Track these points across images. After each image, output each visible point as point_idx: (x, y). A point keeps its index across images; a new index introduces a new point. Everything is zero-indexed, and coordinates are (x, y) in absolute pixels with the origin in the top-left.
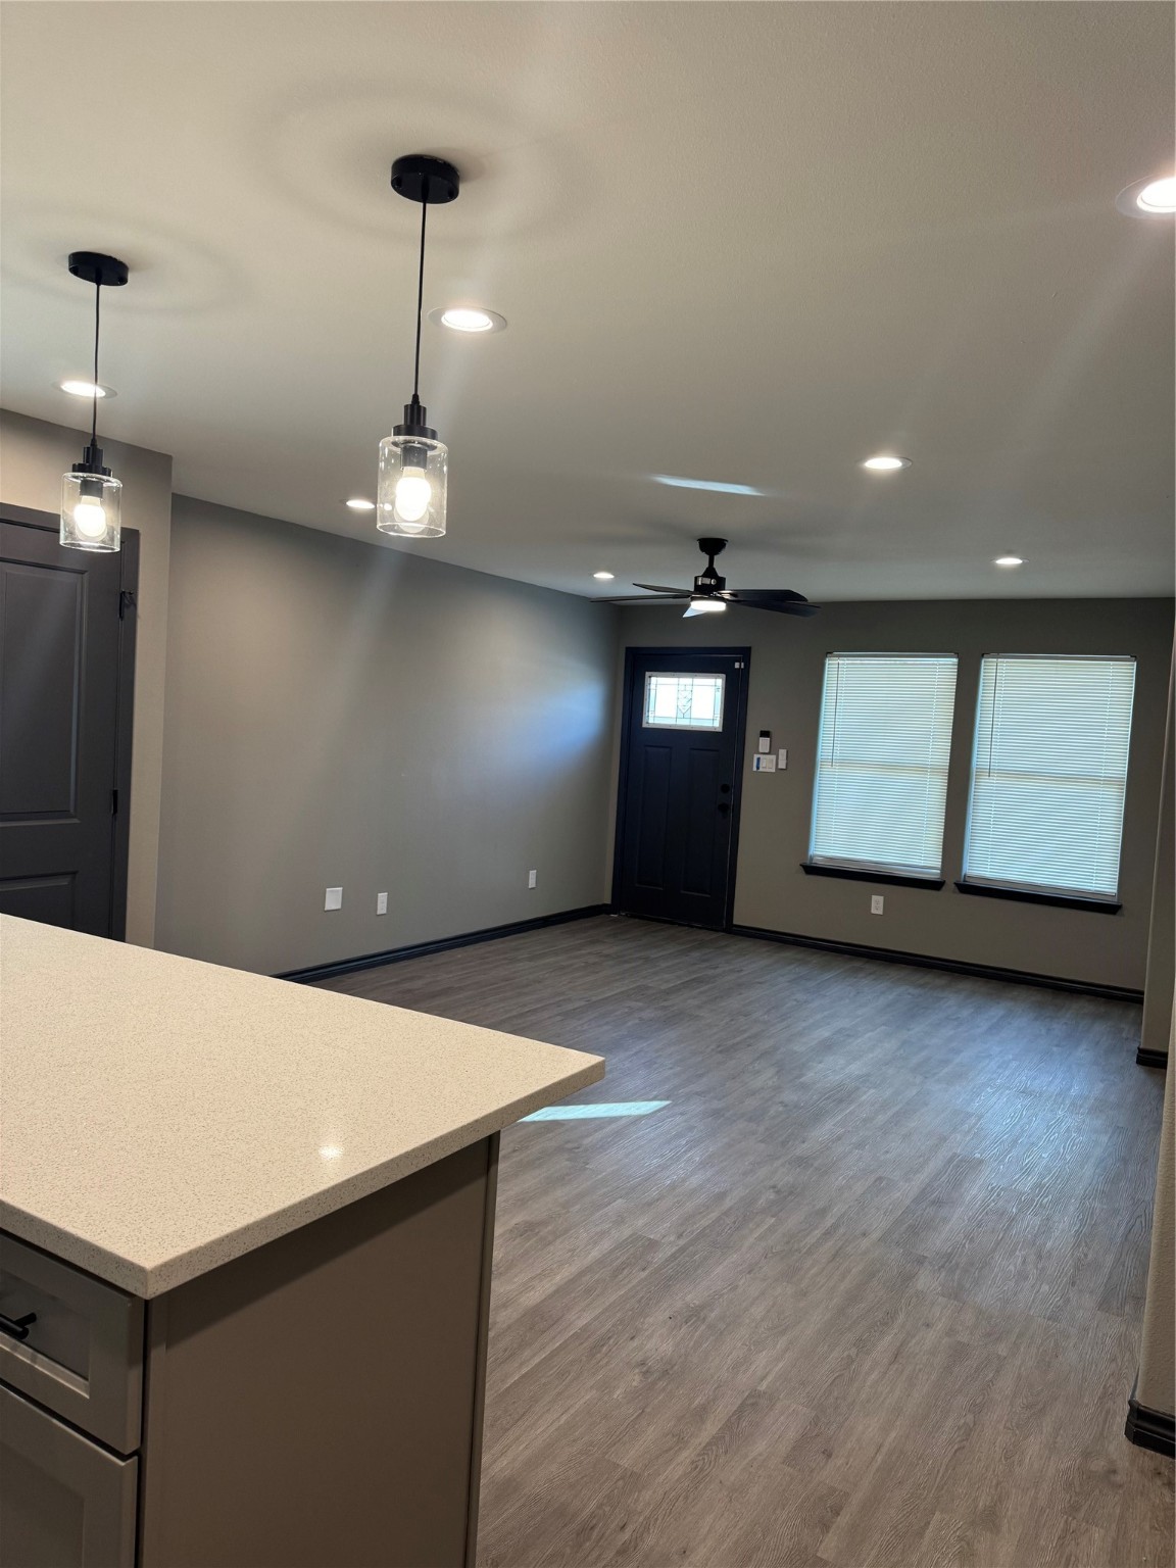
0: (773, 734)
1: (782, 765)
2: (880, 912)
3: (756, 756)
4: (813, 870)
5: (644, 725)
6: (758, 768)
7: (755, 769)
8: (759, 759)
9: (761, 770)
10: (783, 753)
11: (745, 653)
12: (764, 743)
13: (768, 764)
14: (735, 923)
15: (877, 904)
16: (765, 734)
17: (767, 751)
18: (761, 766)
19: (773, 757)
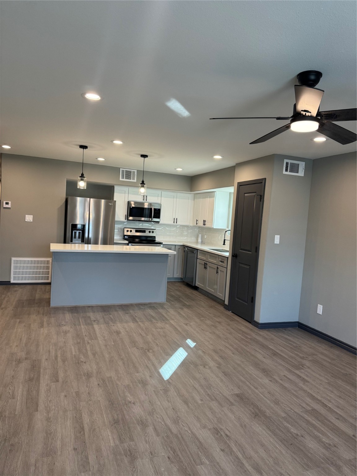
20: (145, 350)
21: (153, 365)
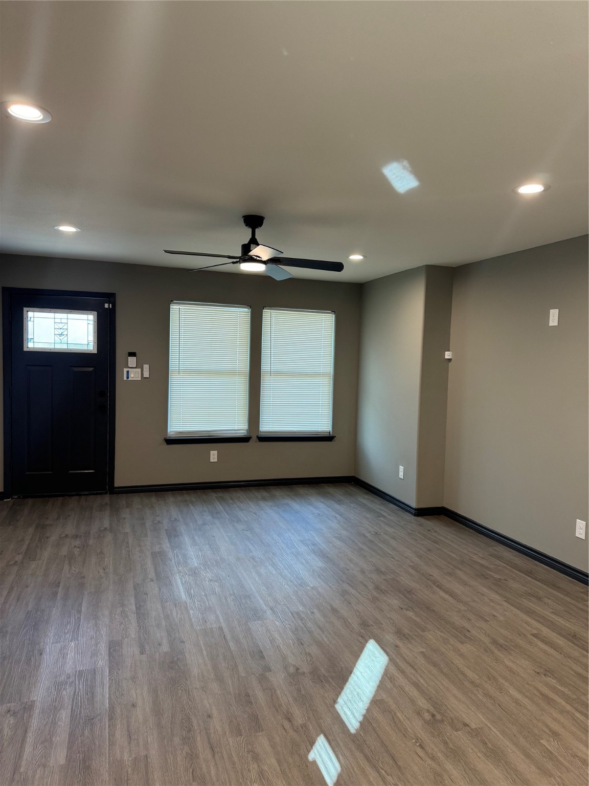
0: (137, 354)
1: (146, 375)
2: (216, 460)
3: (125, 370)
4: (170, 441)
5: (25, 349)
6: (128, 378)
7: (125, 378)
8: (128, 372)
9: (130, 379)
10: (146, 367)
11: (110, 297)
12: (132, 361)
13: (135, 375)
14: (116, 485)
15: (214, 456)
16: (132, 354)
17: (135, 366)
18: (130, 376)
19: (139, 370)
20: (442, 721)
21: (403, 672)
